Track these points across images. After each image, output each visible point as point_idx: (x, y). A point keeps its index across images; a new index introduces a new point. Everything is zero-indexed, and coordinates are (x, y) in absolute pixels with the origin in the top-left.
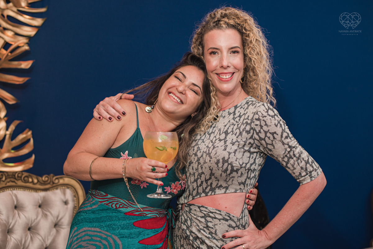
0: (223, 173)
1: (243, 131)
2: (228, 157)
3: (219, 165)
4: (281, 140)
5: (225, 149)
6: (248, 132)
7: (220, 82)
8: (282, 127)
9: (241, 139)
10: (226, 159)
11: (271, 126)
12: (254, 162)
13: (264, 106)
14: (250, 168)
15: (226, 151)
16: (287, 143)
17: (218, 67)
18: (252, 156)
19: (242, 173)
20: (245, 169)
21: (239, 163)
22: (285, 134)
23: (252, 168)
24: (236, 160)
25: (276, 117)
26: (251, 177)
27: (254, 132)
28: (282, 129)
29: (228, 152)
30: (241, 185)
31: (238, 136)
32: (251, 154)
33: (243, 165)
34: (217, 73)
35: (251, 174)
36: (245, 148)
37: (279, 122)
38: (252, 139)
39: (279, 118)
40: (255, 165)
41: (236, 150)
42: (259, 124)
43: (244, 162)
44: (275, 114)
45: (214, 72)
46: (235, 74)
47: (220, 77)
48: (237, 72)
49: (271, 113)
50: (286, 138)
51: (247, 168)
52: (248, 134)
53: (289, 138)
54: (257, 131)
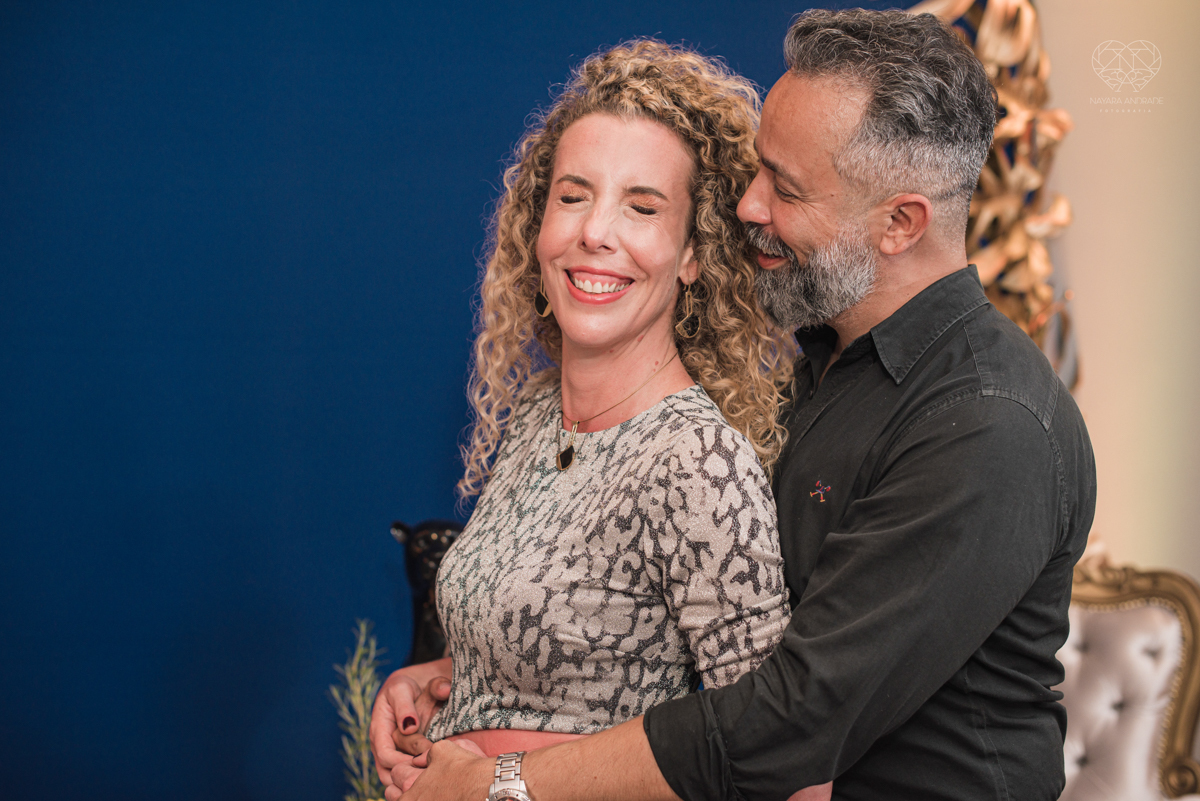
0: (523, 664)
1: (609, 518)
2: (542, 605)
3: (509, 630)
4: (718, 579)
5: (538, 579)
6: (624, 524)
7: (571, 304)
8: (737, 534)
9: (602, 549)
10: (534, 612)
11: (697, 515)
12: (660, 636)
13: (702, 439)
14: (638, 654)
15: (541, 584)
16: (735, 601)
17: (574, 246)
18: (644, 613)
19: (598, 668)
20: (613, 654)
21: (586, 634)
22: (740, 565)
23: (646, 655)
24: (573, 621)
25: (731, 486)
26: (644, 685)
27: (642, 528)
28: (736, 540)
29: (546, 588)
30: (597, 711)
31: (592, 534)
32: (639, 606)
33: (600, 638)
34: (567, 267)
35: (642, 674)
36: (612, 584)
37: (733, 512)
38: (636, 550)
39: (744, 494)
40: (664, 649)
41: (574, 585)
42: (662, 501)
43: (608, 630)
44: (730, 475)
45: (560, 262)
46: (633, 285)
47: (574, 284)
48: (644, 281)
49: (717, 466)
50: (741, 578)
51: (619, 653)
52: (622, 532)
53: (750, 583)
54: (656, 526)
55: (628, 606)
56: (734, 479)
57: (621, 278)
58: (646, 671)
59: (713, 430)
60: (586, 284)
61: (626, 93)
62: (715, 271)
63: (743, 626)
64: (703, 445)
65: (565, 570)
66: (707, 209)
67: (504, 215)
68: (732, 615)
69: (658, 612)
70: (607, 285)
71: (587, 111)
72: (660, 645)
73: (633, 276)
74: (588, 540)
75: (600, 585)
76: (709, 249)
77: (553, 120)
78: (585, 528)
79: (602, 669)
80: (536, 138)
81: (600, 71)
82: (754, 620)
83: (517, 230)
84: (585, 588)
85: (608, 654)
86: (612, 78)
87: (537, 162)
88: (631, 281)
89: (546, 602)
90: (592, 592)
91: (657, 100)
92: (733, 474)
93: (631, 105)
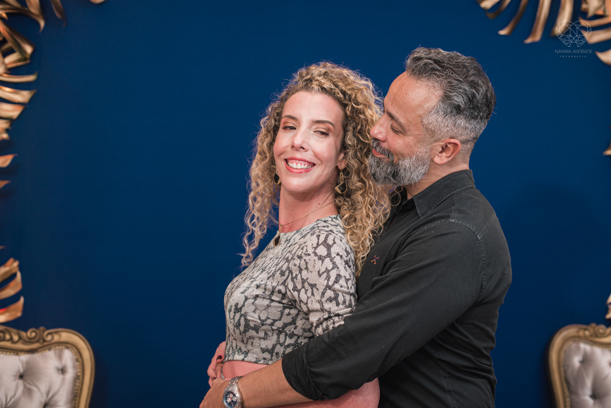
0: (235, 329)
1: (278, 270)
3: (231, 314)
4: (321, 300)
5: (244, 292)
6: (283, 274)
7: (287, 174)
8: (328, 280)
9: (272, 283)
10: (239, 306)
11: (312, 272)
12: (293, 322)
13: (318, 239)
14: (283, 329)
15: (244, 294)
16: (328, 310)
17: (289, 149)
18: (287, 311)
19: (266, 334)
20: (272, 328)
21: (259, 317)
22: (330, 293)
23: (287, 330)
24: (254, 312)
25: (328, 260)
26: (286, 344)
27: (289, 276)
28: (328, 283)
29: (245, 296)
30: (265, 353)
31: (270, 277)
32: (285, 308)
33: (266, 320)
34: (286, 158)
35: (286, 339)
36: (273, 298)
37: (327, 271)
38: (284, 285)
39: (334, 263)
40: (295, 328)
41: (257, 296)
42: (298, 265)
43: (270, 316)
44: (328, 255)
45: (283, 157)
46: (315, 166)
47: (289, 165)
48: (320, 165)
49: (322, 251)
50: (330, 300)
51: (274, 328)
52: (281, 276)
53: (334, 302)
54: (294, 276)
55: (280, 307)
56: (329, 257)
57: (309, 163)
58: (288, 338)
59: (325, 235)
60: (293, 165)
61: (315, 83)
62: (353, 162)
63: (332, 321)
64: (318, 242)
65: (255, 289)
66: (350, 135)
67: (260, 138)
68: (326, 316)
69: (294, 312)
70: (303, 166)
71: (297, 91)
72: (293, 326)
73: (315, 162)
74: (268, 278)
75: (268, 297)
76: (351, 153)
77: (283, 97)
78: (269, 273)
79: (267, 334)
80: (276, 105)
81: (304, 75)
82: (336, 319)
83: (265, 144)
84: (261, 298)
85: (269, 328)
86: (309, 77)
87: (275, 115)
88: (314, 165)
89: (244, 302)
90: (264, 300)
91: (327, 85)
92: (329, 255)
93: (316, 88)
